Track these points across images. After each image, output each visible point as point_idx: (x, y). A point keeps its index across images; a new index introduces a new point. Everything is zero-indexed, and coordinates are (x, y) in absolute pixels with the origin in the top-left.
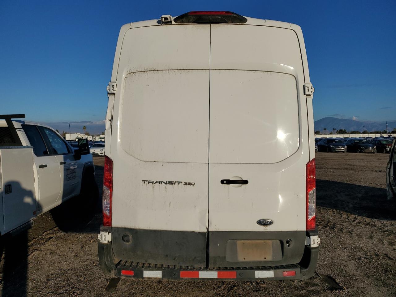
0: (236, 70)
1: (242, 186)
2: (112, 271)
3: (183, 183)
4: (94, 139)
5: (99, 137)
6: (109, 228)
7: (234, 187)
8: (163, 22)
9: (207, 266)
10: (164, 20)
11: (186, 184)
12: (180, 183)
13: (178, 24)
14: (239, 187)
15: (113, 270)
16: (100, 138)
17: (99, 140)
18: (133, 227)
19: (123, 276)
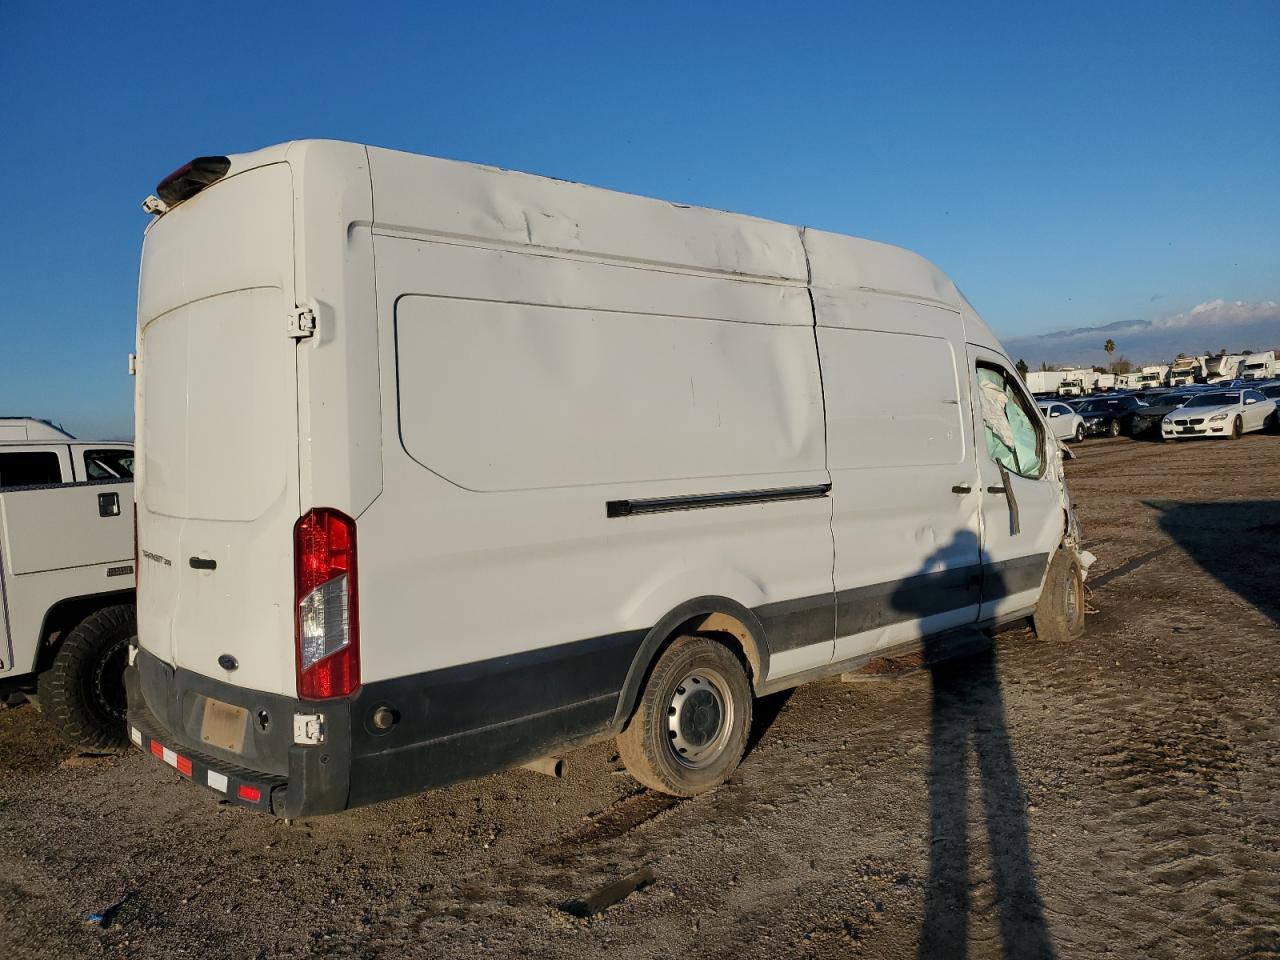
3: (164, 560)
4: (1122, 382)
5: (1140, 375)
11: (166, 563)
16: (1145, 378)
17: (1139, 386)
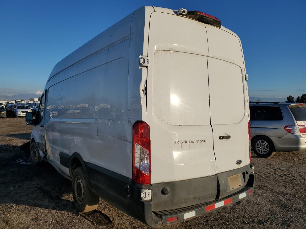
0: (219, 59)
1: (228, 140)
2: (158, 222)
3: (200, 141)
6: (150, 186)
7: (225, 141)
8: (180, 14)
9: (216, 198)
10: (182, 12)
11: (202, 141)
12: (198, 141)
13: (187, 18)
14: (226, 141)
15: (160, 221)
18: (171, 181)
19: (168, 223)
